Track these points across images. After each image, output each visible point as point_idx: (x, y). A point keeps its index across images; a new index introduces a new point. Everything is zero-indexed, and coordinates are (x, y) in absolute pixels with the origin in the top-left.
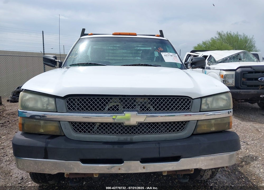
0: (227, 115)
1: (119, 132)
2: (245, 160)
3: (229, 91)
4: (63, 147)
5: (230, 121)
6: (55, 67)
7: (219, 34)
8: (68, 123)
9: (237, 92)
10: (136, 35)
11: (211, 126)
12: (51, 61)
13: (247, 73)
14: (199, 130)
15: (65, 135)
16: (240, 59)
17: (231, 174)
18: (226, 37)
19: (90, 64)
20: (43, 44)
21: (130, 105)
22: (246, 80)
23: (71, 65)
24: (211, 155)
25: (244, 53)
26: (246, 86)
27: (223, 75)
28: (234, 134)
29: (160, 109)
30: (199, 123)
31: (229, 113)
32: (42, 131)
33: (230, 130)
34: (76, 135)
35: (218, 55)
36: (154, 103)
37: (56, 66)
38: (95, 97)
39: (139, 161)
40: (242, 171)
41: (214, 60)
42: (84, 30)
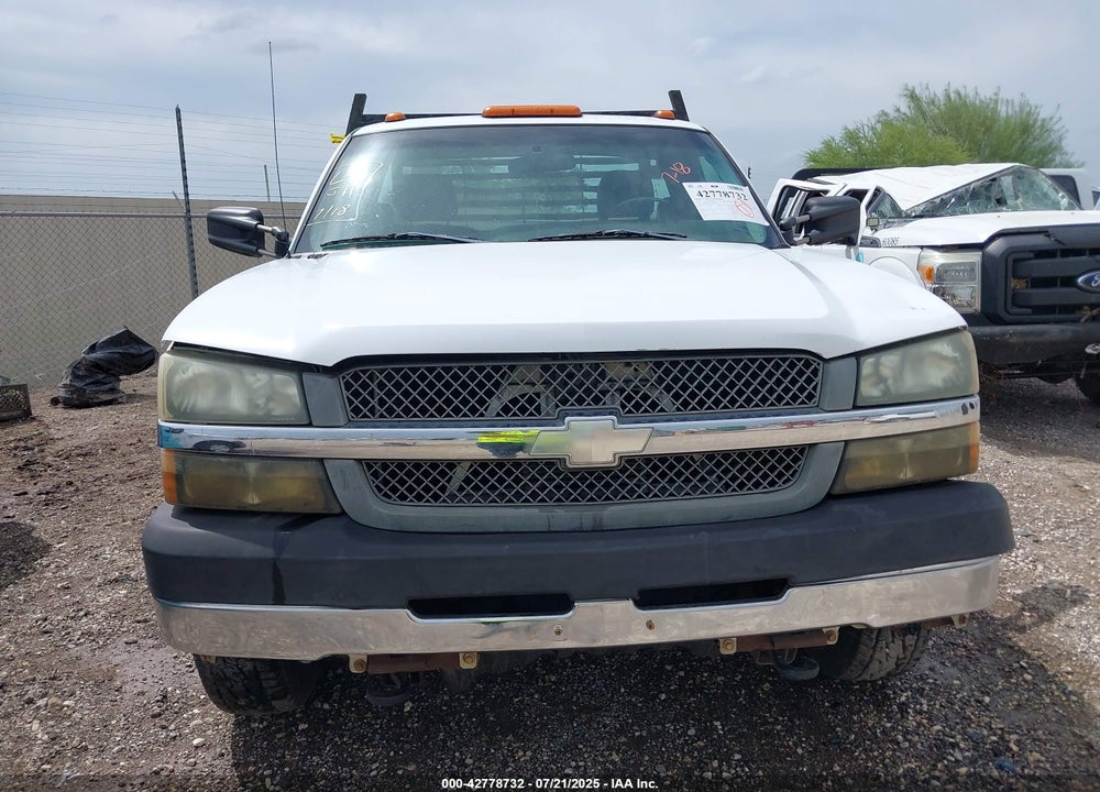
0: (960, 419)
1: (551, 495)
2: (1031, 602)
3: (964, 328)
4: (340, 557)
5: (971, 442)
6: (261, 255)
7: (913, 97)
8: (356, 468)
9: (992, 336)
10: (580, 116)
11: (898, 461)
12: (242, 230)
13: (1030, 259)
14: (855, 480)
15: (343, 513)
16: (1001, 202)
17: (978, 655)
18: (942, 107)
19: (405, 237)
20: (183, 161)
21: (588, 392)
22: (1027, 287)
23: (325, 246)
24: (904, 571)
25: (1018, 175)
26: (1030, 311)
27: (931, 270)
28: (987, 492)
29: (701, 403)
30: (853, 452)
31: (965, 410)
32: (253, 499)
33: (972, 478)
34: (387, 512)
35: (909, 185)
36: (676, 380)
37: (264, 249)
38: (452, 365)
39: (631, 602)
40: (1022, 644)
41: (894, 206)
42: (360, 100)
